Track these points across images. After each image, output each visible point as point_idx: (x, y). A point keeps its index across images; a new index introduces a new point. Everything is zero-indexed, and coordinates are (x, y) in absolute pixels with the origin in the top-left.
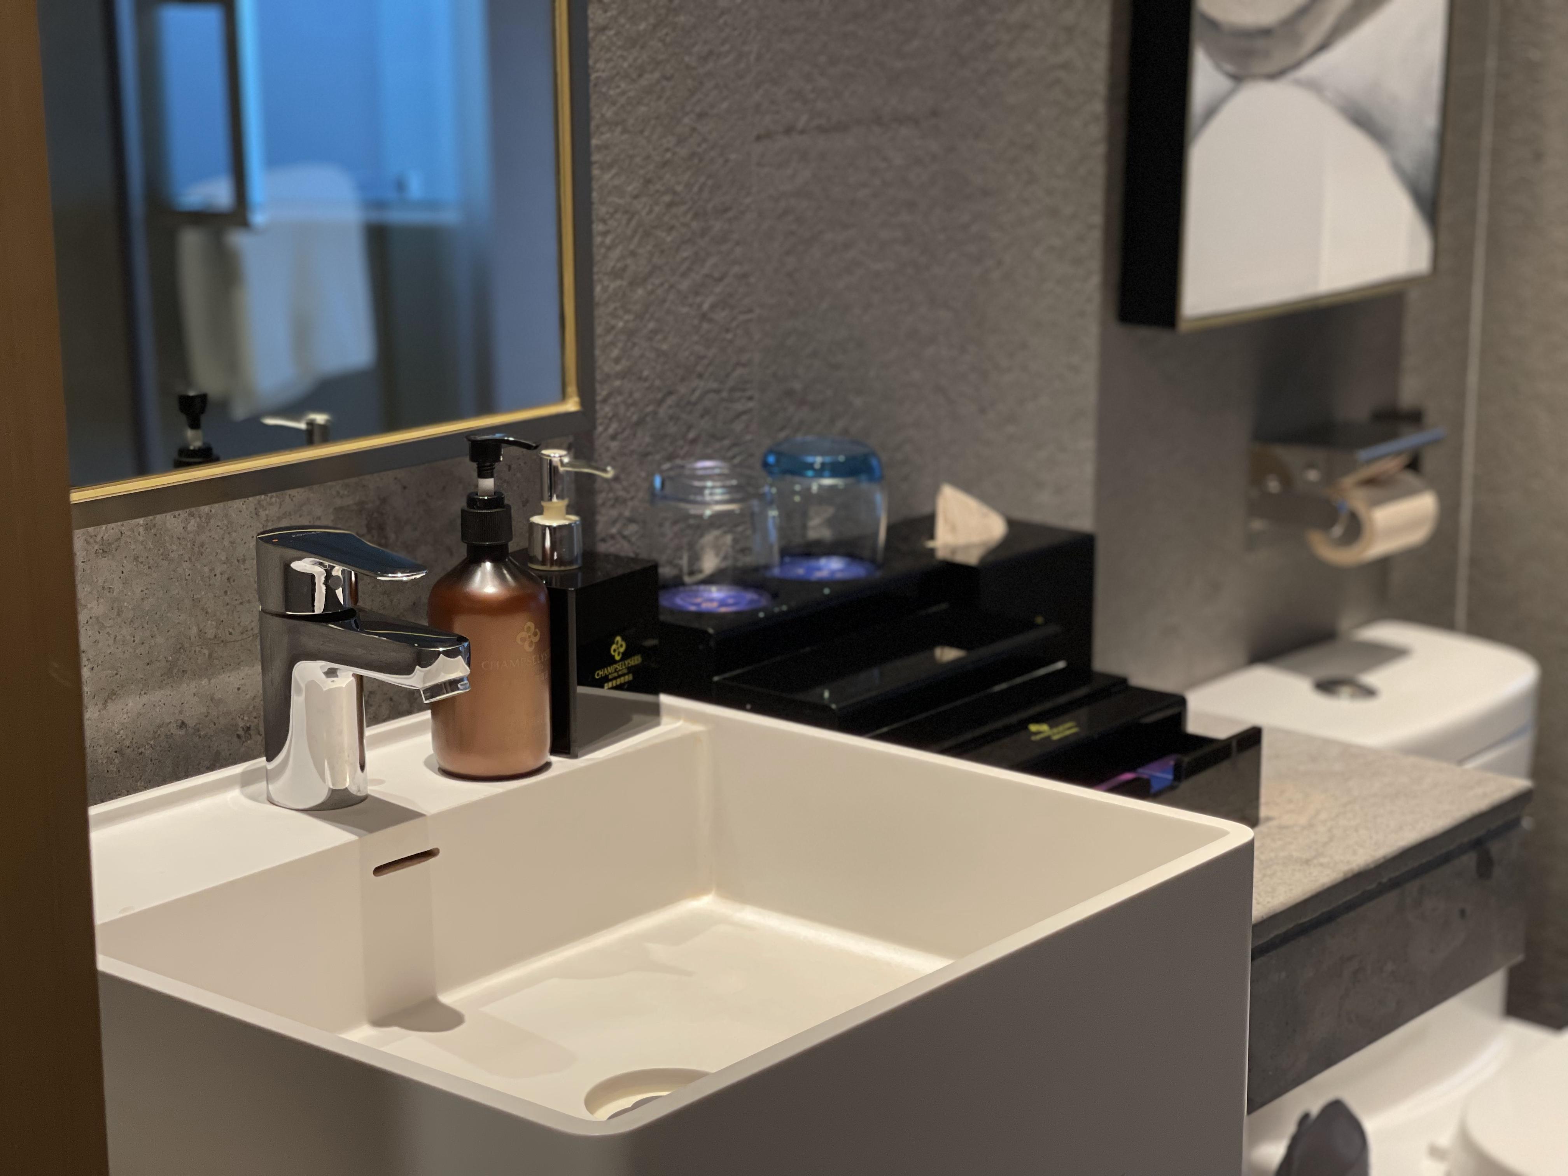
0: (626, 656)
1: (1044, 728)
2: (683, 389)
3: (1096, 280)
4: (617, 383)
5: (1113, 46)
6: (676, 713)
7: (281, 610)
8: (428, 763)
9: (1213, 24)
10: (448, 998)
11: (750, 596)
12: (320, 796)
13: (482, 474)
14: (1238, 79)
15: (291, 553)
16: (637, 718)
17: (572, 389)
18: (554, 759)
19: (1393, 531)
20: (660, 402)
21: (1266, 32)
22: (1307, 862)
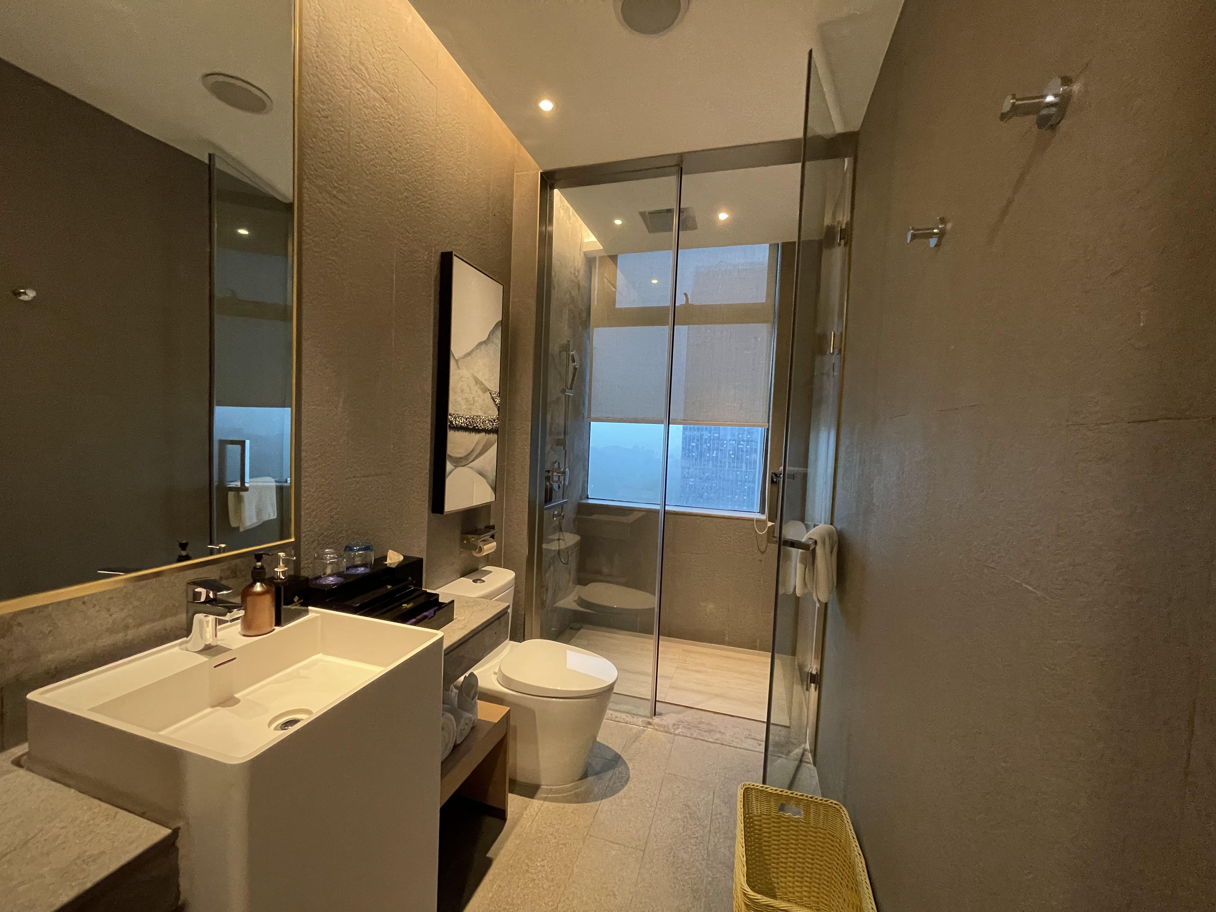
0: (298, 600)
1: (406, 605)
2: (325, 533)
3: (427, 505)
4: (307, 533)
5: (430, 460)
6: (313, 611)
7: (192, 601)
8: (240, 633)
9: (451, 456)
10: (237, 696)
11: (340, 579)
12: (202, 647)
13: (258, 561)
14: (456, 467)
15: (194, 586)
16: (303, 613)
17: (293, 536)
18: (276, 628)
19: (488, 550)
20: (319, 537)
21: (461, 458)
22: (462, 629)
